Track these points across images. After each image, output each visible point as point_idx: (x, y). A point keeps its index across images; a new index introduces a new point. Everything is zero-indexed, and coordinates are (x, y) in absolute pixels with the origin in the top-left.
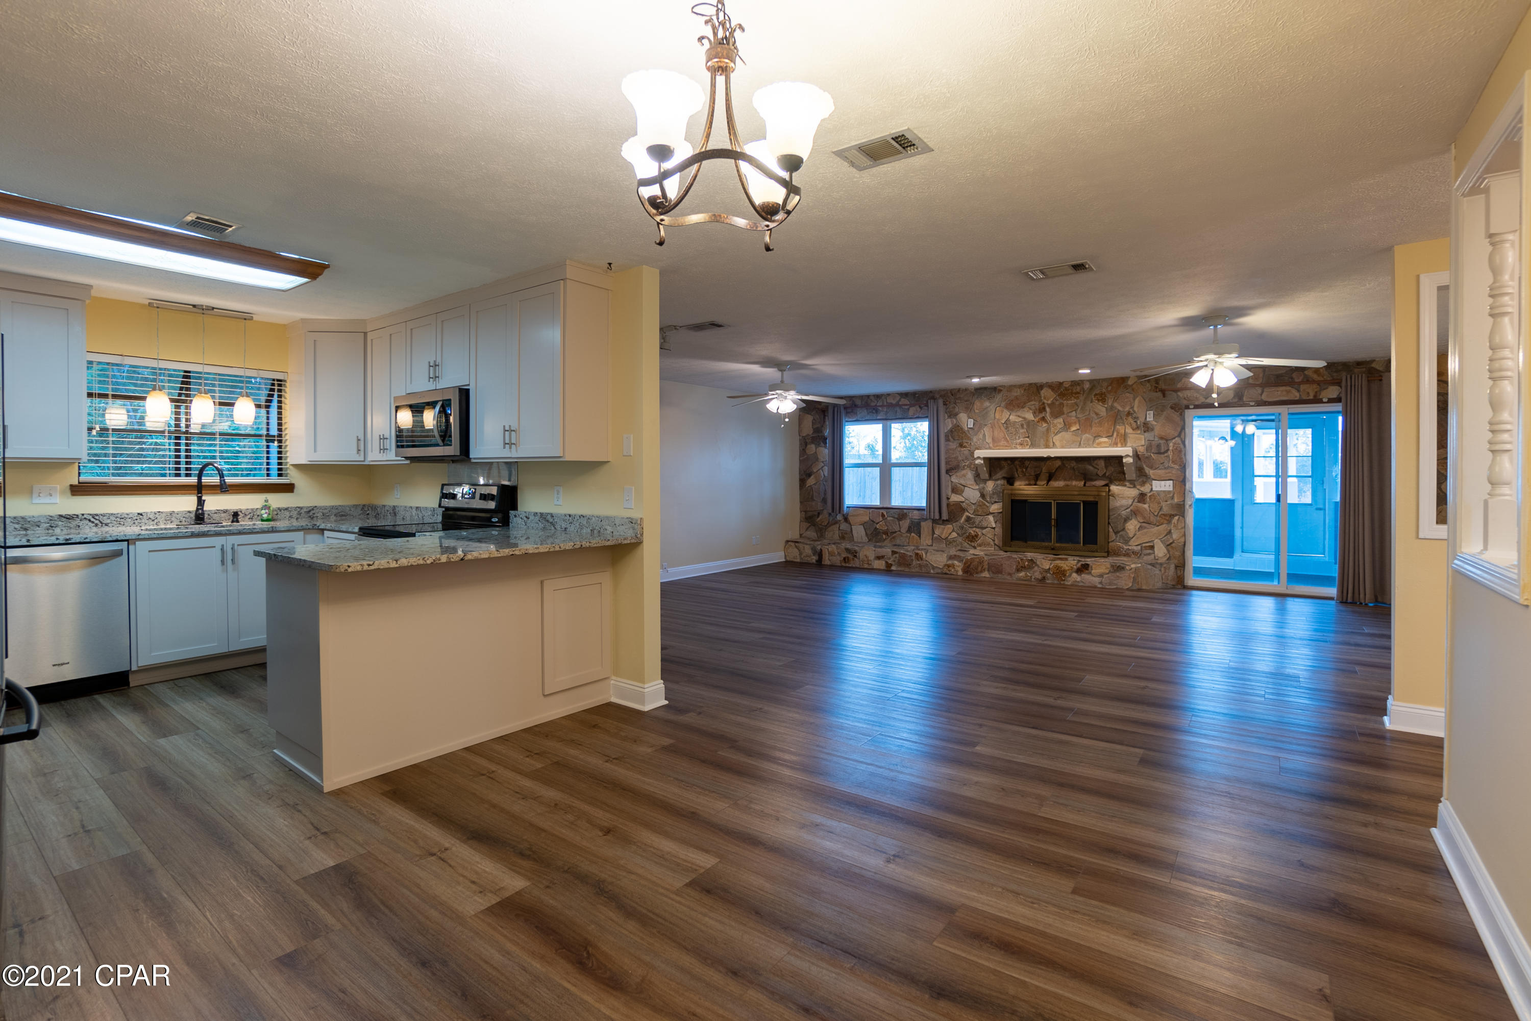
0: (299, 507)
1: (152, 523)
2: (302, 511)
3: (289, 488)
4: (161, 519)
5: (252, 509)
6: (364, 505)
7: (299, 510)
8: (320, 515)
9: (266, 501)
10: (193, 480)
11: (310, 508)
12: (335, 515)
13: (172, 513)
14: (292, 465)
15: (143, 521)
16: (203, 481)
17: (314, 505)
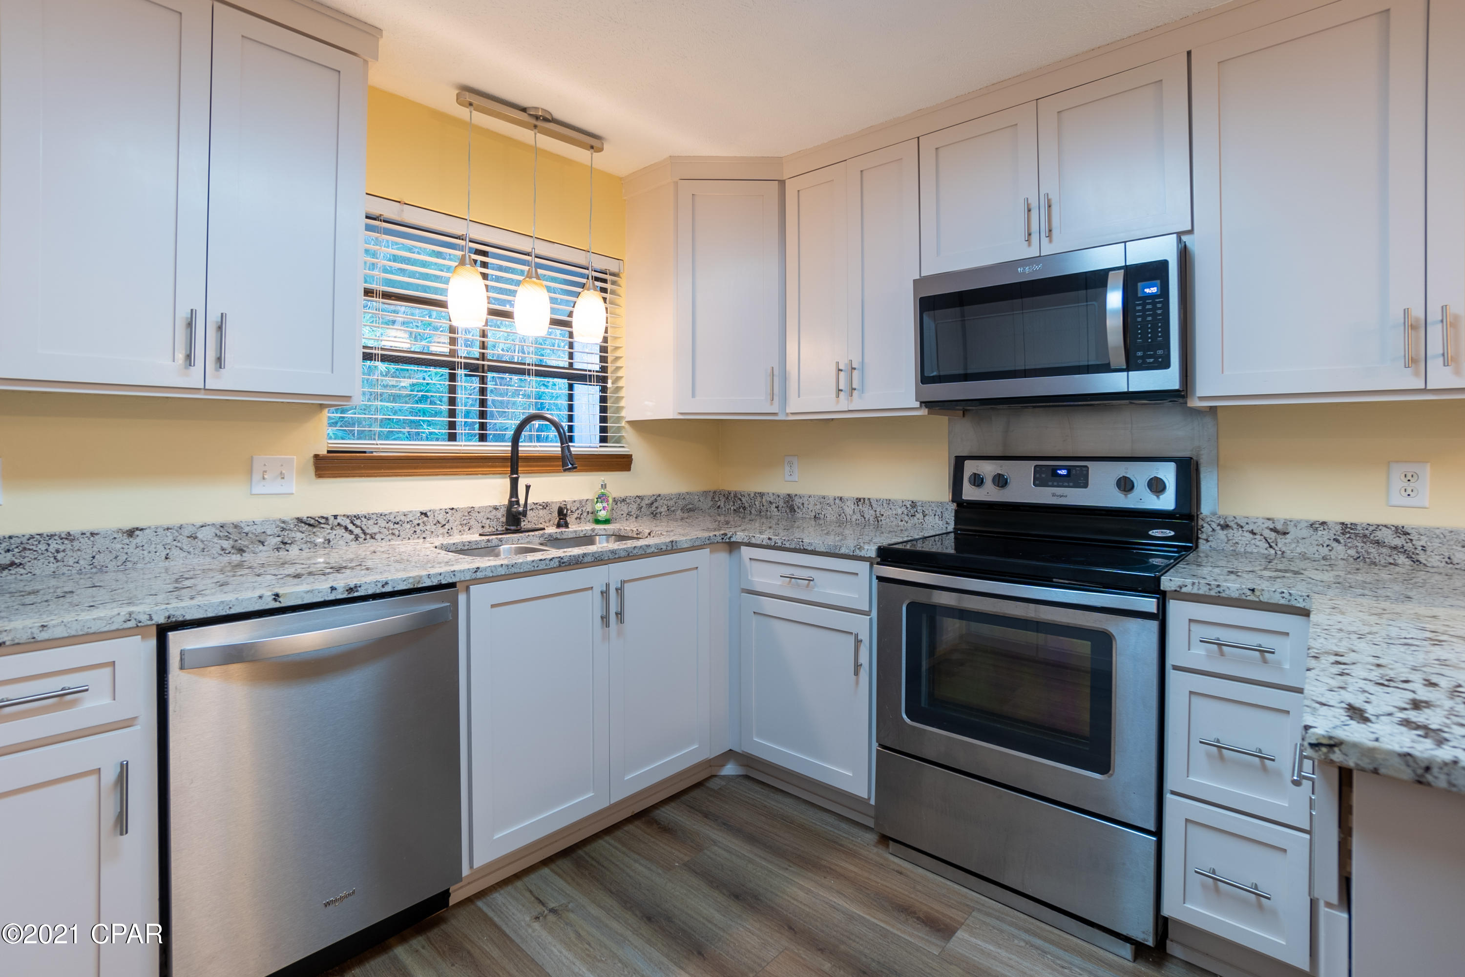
0: (638, 497)
1: (441, 530)
2: (643, 504)
3: (623, 463)
4: (454, 524)
5: (581, 502)
6: (715, 492)
7: (639, 500)
8: (663, 509)
9: (604, 486)
10: (504, 448)
11: (653, 498)
12: (682, 510)
13: (470, 511)
14: (629, 422)
15: (428, 527)
16: (520, 449)
17: (658, 493)
